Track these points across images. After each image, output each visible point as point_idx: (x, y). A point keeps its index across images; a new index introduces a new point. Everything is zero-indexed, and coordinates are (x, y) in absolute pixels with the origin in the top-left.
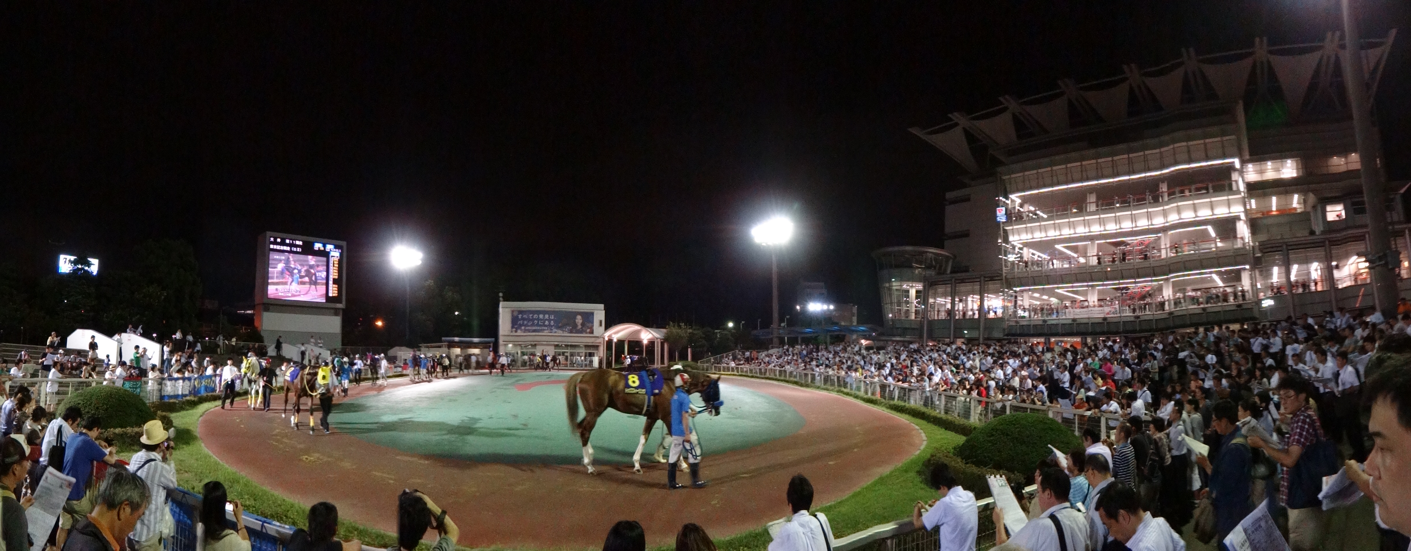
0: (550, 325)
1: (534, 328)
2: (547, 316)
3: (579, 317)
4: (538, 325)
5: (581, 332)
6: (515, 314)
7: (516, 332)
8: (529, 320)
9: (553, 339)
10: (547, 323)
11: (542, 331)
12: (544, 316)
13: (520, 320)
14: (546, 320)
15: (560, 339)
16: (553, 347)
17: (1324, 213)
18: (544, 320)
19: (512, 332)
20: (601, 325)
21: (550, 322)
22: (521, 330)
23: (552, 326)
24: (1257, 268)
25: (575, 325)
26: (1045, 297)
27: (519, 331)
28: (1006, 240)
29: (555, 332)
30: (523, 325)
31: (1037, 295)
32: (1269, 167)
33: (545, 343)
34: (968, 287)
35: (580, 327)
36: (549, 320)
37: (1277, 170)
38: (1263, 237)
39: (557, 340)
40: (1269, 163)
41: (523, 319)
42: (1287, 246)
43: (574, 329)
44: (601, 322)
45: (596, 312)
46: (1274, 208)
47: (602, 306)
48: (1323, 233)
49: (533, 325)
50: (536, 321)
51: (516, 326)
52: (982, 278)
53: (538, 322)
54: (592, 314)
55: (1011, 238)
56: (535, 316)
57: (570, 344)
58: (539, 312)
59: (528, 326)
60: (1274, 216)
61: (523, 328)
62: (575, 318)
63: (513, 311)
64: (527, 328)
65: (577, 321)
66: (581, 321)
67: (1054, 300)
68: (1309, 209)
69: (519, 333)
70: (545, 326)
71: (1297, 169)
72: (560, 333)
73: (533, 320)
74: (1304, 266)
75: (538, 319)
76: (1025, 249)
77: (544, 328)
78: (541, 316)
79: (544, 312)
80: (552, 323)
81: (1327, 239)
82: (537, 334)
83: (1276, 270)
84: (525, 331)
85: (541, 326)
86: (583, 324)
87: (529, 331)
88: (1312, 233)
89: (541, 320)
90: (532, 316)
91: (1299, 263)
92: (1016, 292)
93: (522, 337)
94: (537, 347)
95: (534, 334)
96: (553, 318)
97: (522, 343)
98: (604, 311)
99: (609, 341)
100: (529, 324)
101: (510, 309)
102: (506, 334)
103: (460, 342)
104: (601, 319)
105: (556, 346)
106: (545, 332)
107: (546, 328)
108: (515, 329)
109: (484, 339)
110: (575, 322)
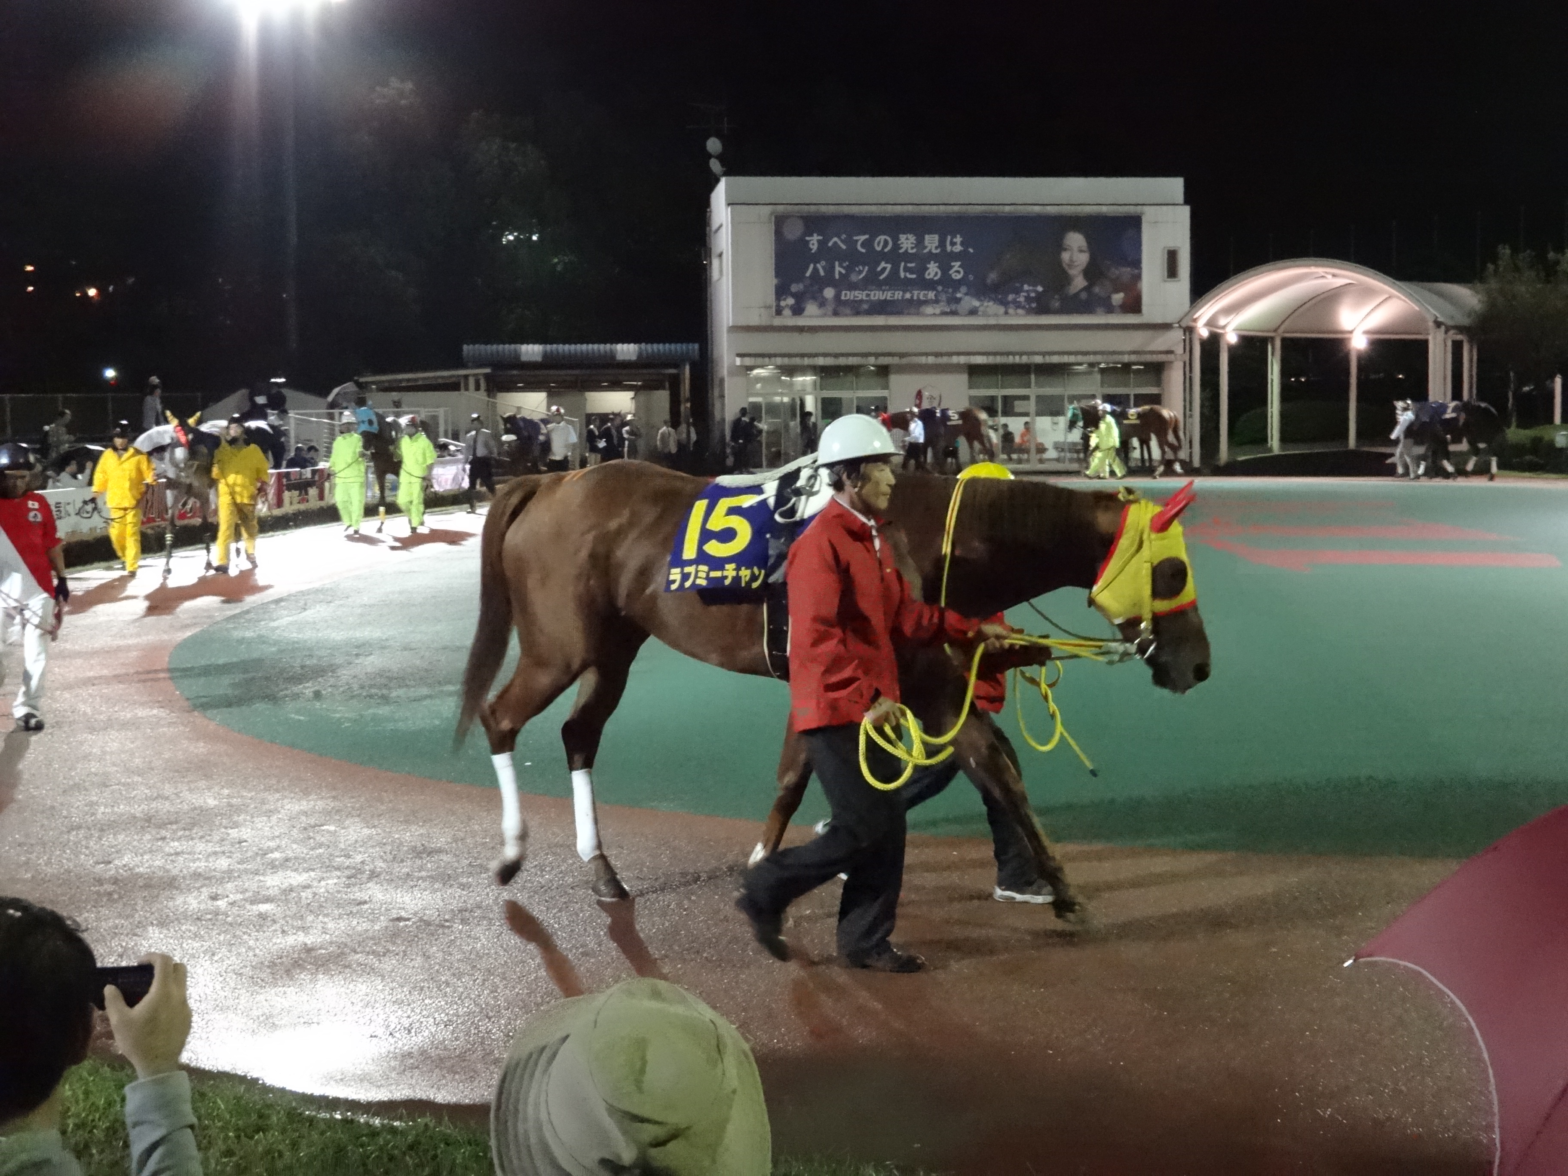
0: (946, 281)
1: (877, 295)
2: (931, 242)
3: (1075, 240)
4: (894, 282)
5: (1086, 307)
6: (793, 231)
7: (798, 310)
8: (853, 259)
9: (960, 343)
10: (933, 271)
11: (914, 306)
12: (920, 242)
13: (815, 258)
14: (931, 257)
16: (963, 378)
18: (922, 260)
19: (779, 312)
20: (1172, 272)
21: (945, 268)
22: (822, 304)
23: (956, 285)
25: (1060, 278)
27: (811, 308)
29: (973, 312)
30: (829, 281)
33: (931, 360)
35: (1079, 283)
36: (944, 259)
41: (826, 253)
43: (1054, 296)
44: (1172, 256)
45: (1149, 215)
47: (1175, 186)
49: (872, 281)
50: (885, 266)
51: (794, 288)
53: (895, 271)
54: (1134, 223)
56: (881, 242)
57: (1038, 359)
58: (894, 224)
59: (853, 287)
61: (829, 293)
62: (1060, 247)
63: (780, 222)
64: (847, 295)
65: (1065, 256)
66: (1083, 259)
69: (812, 315)
70: (930, 285)
72: (995, 312)
73: (873, 258)
75: (895, 256)
77: (919, 294)
78: (907, 242)
79: (920, 224)
80: (957, 271)
82: (893, 321)
84: (839, 307)
85: (906, 285)
86: (1092, 273)
87: (856, 309)
89: (907, 257)
90: (867, 244)
93: (822, 337)
94: (894, 378)
95: (879, 320)
96: (958, 248)
97: (829, 361)
98: (1187, 209)
99: (1212, 345)
100: (854, 278)
101: (769, 208)
102: (755, 321)
103: (549, 363)
104: (1172, 245)
105: (974, 371)
106: (929, 310)
107: (931, 295)
108: (791, 301)
109: (655, 346)
110: (1059, 263)
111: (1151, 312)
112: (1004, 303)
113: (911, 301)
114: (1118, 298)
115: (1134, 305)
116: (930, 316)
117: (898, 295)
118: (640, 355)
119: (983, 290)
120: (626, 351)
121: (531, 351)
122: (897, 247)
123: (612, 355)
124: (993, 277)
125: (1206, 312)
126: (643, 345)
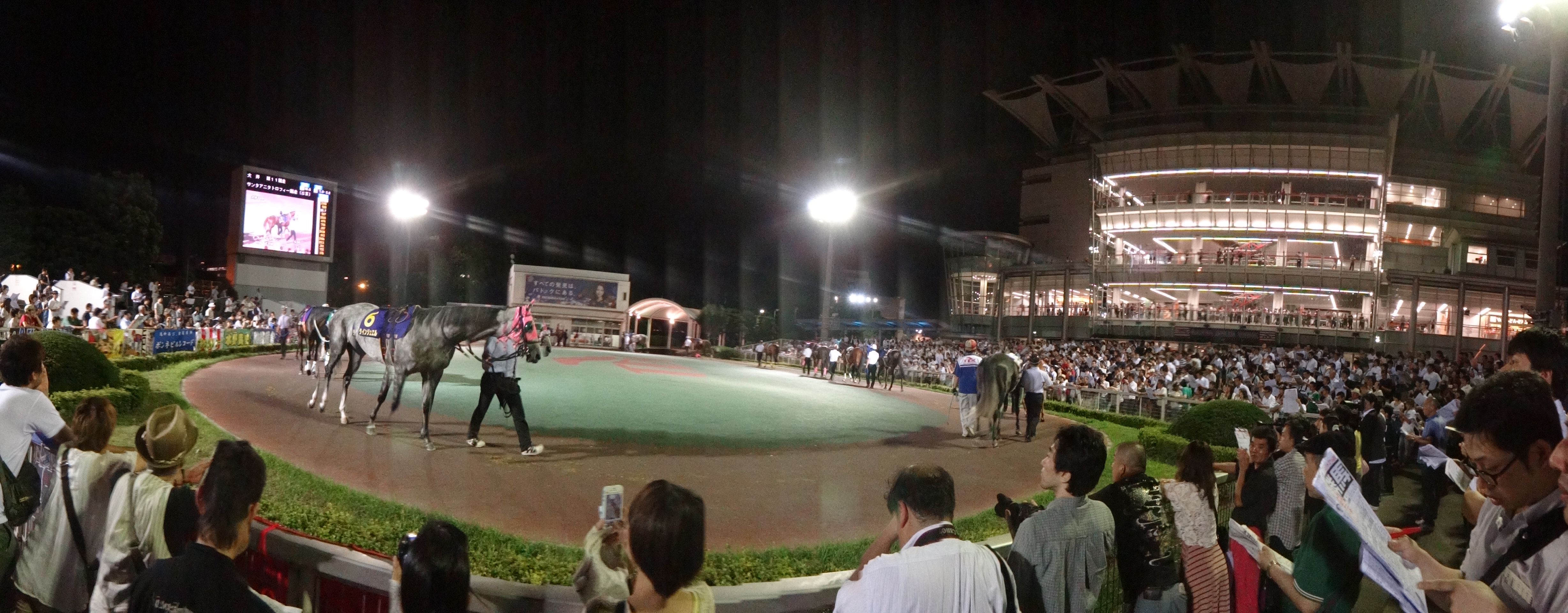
0: (568, 296)
1: (549, 298)
2: (565, 285)
3: (600, 288)
4: (554, 295)
5: (602, 305)
6: (530, 279)
7: (530, 300)
8: (545, 288)
9: (571, 312)
10: (564, 293)
11: (559, 302)
12: (561, 286)
13: (535, 287)
14: (564, 289)
15: (578, 312)
16: (571, 322)
17: (1465, 253)
18: (562, 289)
19: (523, 299)
21: (568, 292)
22: (536, 299)
23: (570, 297)
24: (1381, 297)
25: (595, 297)
26: (1136, 296)
27: (533, 300)
28: (1098, 230)
29: (574, 304)
30: (538, 293)
31: (1127, 293)
32: (1411, 191)
33: (562, 316)
34: (1051, 280)
35: (600, 299)
36: (568, 290)
37: (1419, 196)
38: (1392, 265)
39: (576, 314)
40: (1412, 187)
41: (538, 286)
42: (1419, 280)
43: (594, 302)
44: (625, 294)
45: (620, 283)
46: (1407, 237)
47: (627, 276)
48: (1461, 274)
49: (549, 294)
50: (552, 290)
51: (530, 295)
52: (1068, 271)
53: (555, 292)
54: (616, 284)
55: (1104, 227)
56: (552, 284)
58: (556, 280)
59: (544, 295)
60: (1406, 245)
61: (538, 296)
62: (596, 289)
63: (527, 277)
64: (543, 297)
66: (602, 293)
67: (1145, 300)
68: (1447, 245)
69: (533, 302)
70: (563, 296)
71: (1442, 200)
72: (579, 305)
73: (549, 288)
74: (1433, 306)
75: (555, 288)
76: (1119, 241)
77: (561, 299)
78: (558, 285)
79: (562, 280)
80: (571, 293)
81: (1464, 282)
82: (553, 305)
83: (1400, 303)
84: (541, 300)
85: (557, 296)
86: (604, 297)
87: (544, 301)
88: (1448, 272)
89: (558, 289)
90: (548, 284)
91: (1428, 301)
92: (1105, 288)
95: (549, 304)
96: (572, 287)
98: (629, 283)
99: (634, 318)
100: (545, 293)
101: (525, 273)
104: (625, 291)
105: (573, 320)
106: (563, 303)
107: (564, 299)
108: (528, 297)
110: (596, 293)
113: (558, 300)
117: (555, 298)
119: (577, 299)
122: (556, 286)
124: (580, 296)
125: (632, 311)
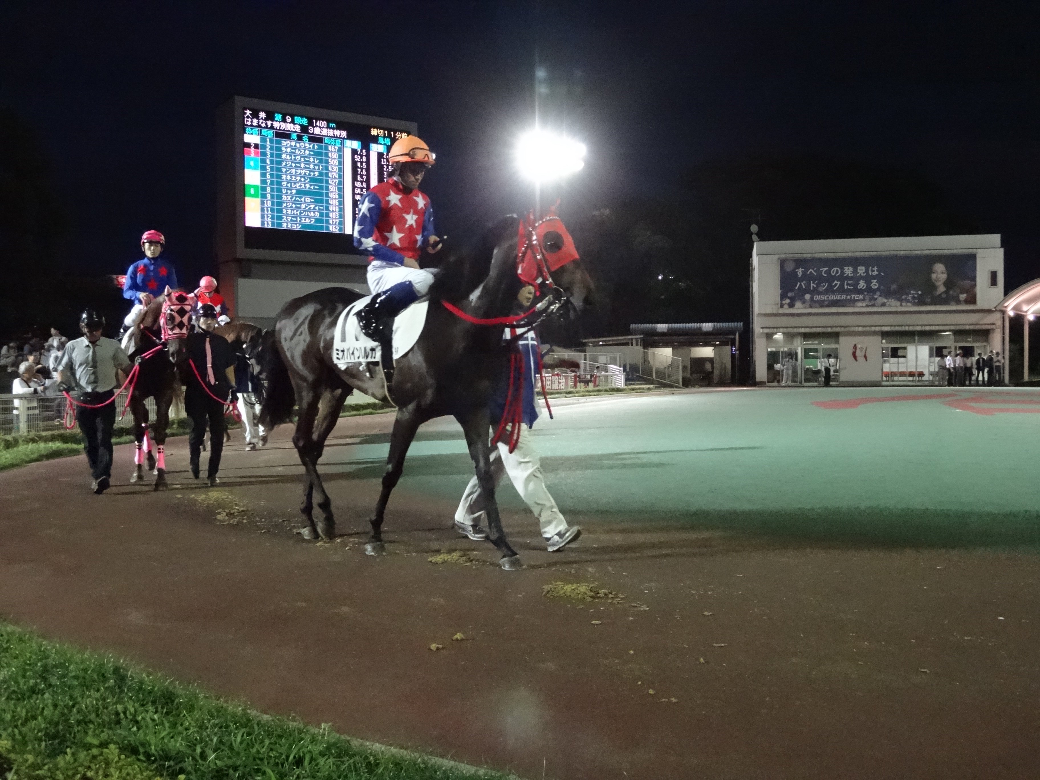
0: (869, 290)
1: (833, 297)
2: (861, 270)
3: (939, 268)
4: (841, 290)
5: (946, 301)
6: (789, 267)
7: (791, 305)
8: (820, 279)
9: (878, 320)
10: (862, 284)
11: (853, 302)
12: (855, 271)
13: (801, 280)
14: (861, 278)
15: (893, 319)
18: (857, 279)
19: (782, 306)
20: (994, 282)
21: (868, 282)
22: (804, 302)
23: (874, 291)
25: (930, 286)
27: (798, 304)
29: (883, 305)
30: (807, 291)
33: (860, 329)
35: (941, 289)
36: (868, 279)
39: (890, 323)
41: (806, 277)
43: (928, 297)
44: (994, 275)
45: (980, 254)
47: (996, 238)
49: (830, 290)
50: (837, 283)
51: (790, 295)
53: (842, 285)
54: (972, 258)
56: (835, 271)
57: (919, 328)
58: (841, 262)
59: (819, 293)
61: (807, 297)
62: (930, 271)
63: (782, 263)
64: (817, 297)
65: (934, 276)
66: (944, 277)
69: (799, 308)
70: (860, 292)
72: (893, 305)
73: (830, 280)
75: (842, 278)
77: (856, 297)
78: (848, 271)
79: (855, 262)
80: (875, 284)
82: (841, 310)
84: (813, 303)
85: (848, 292)
86: (949, 284)
87: (821, 304)
89: (848, 278)
90: (828, 272)
93: (805, 318)
94: (842, 339)
95: (834, 310)
96: (875, 273)
97: (807, 330)
98: (1002, 251)
100: (821, 289)
101: (777, 256)
102: (769, 311)
103: (670, 333)
104: (993, 269)
105: (885, 335)
106: (860, 304)
107: (861, 297)
108: (788, 301)
109: (721, 324)
110: (930, 278)
111: (981, 304)
112: (901, 300)
113: (850, 300)
114: (963, 297)
115: (972, 300)
116: (861, 307)
117: (844, 297)
118: (714, 328)
119: (888, 294)
120: (707, 326)
121: (662, 327)
122: (843, 273)
123: (700, 328)
124: (894, 287)
126: (716, 324)
